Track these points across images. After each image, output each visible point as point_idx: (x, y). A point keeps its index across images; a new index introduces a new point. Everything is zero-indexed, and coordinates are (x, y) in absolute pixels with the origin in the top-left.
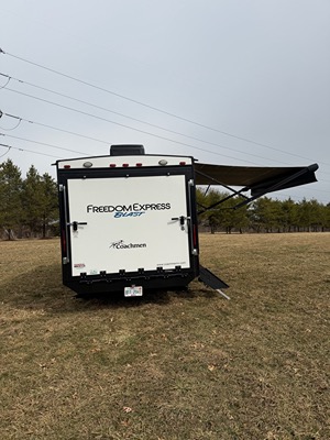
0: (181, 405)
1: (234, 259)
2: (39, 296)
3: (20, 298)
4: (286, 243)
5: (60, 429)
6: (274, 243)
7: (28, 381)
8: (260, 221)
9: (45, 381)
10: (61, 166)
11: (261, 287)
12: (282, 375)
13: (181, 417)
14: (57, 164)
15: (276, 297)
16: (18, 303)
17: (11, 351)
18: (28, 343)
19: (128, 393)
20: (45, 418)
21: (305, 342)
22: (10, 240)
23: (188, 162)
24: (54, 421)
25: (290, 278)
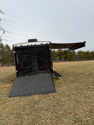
0: (41, 106)
1: (68, 69)
2: (13, 81)
3: (8, 81)
4: (84, 64)
5: (10, 112)
6: (81, 64)
7: (5, 101)
8: (79, 58)
9: (9, 101)
10: (14, 46)
11: (72, 76)
12: (69, 98)
13: (40, 109)
14: (13, 46)
15: (75, 79)
16: (7, 83)
17: (3, 94)
18: (7, 92)
19: (28, 103)
20: (7, 109)
21: (78, 90)
22: (9, 66)
23: (49, 43)
24: (9, 110)
25: (81, 74)
